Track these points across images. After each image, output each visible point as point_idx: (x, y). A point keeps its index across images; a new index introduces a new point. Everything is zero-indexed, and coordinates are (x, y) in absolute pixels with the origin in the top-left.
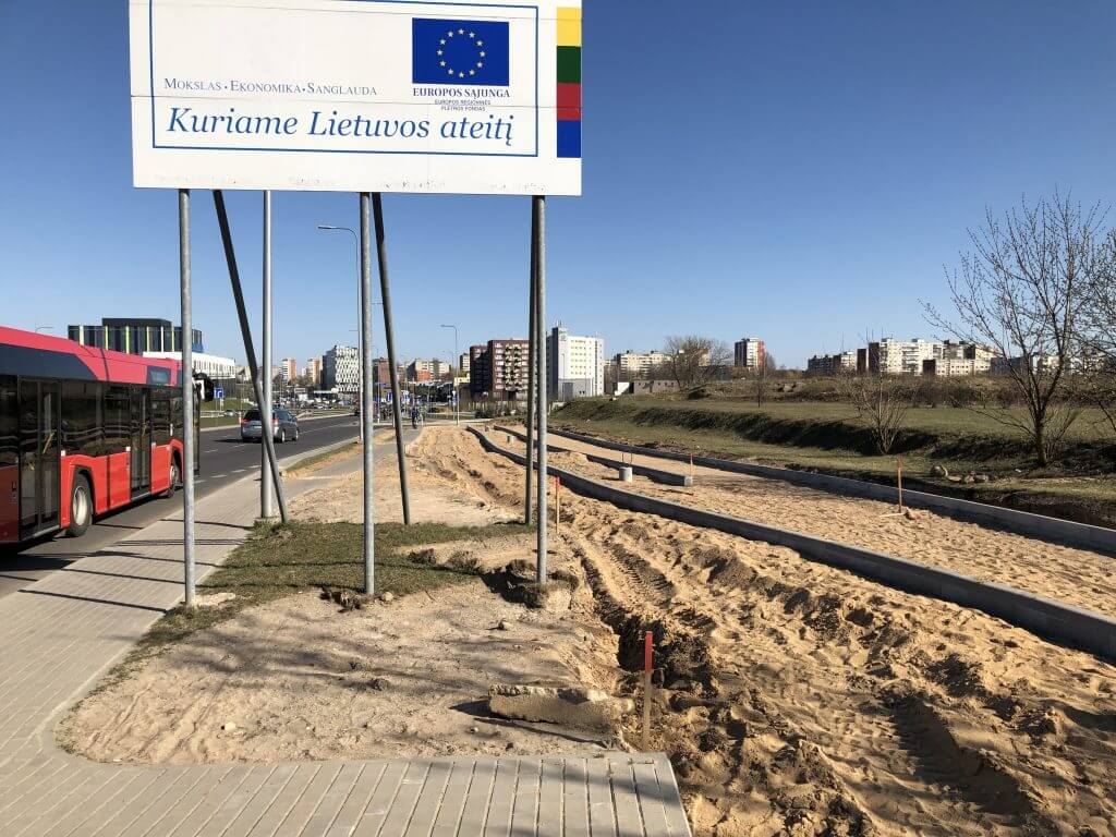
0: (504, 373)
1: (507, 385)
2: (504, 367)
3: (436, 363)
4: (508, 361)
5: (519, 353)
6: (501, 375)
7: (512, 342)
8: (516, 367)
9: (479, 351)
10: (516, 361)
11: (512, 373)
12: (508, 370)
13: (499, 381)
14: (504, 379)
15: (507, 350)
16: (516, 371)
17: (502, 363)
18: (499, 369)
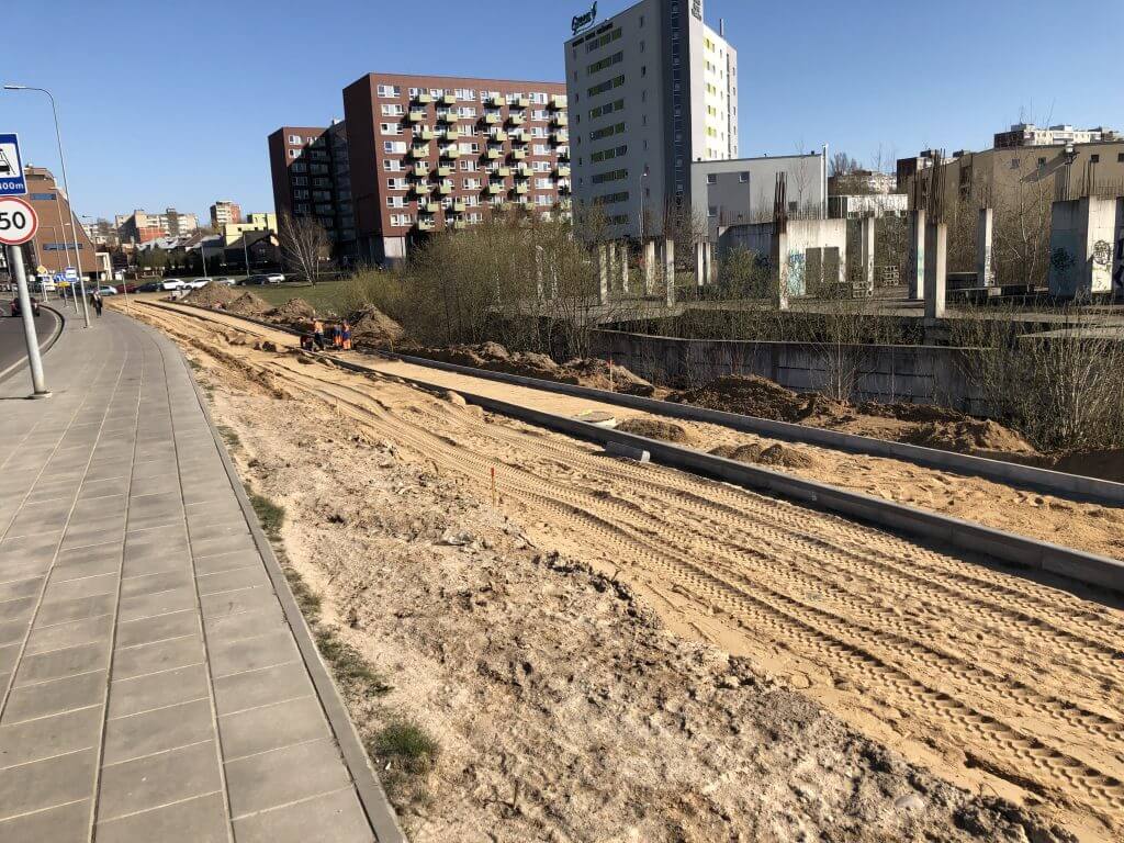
0: (412, 178)
1: (424, 213)
2: (408, 159)
3: (172, 217)
4: (419, 141)
5: (451, 117)
6: (401, 185)
7: (426, 83)
8: (446, 160)
9: (297, 141)
10: (443, 141)
11: (435, 178)
12: (421, 170)
13: (398, 202)
14: (412, 196)
15: (416, 104)
16: (444, 170)
17: (401, 148)
18: (395, 166)
